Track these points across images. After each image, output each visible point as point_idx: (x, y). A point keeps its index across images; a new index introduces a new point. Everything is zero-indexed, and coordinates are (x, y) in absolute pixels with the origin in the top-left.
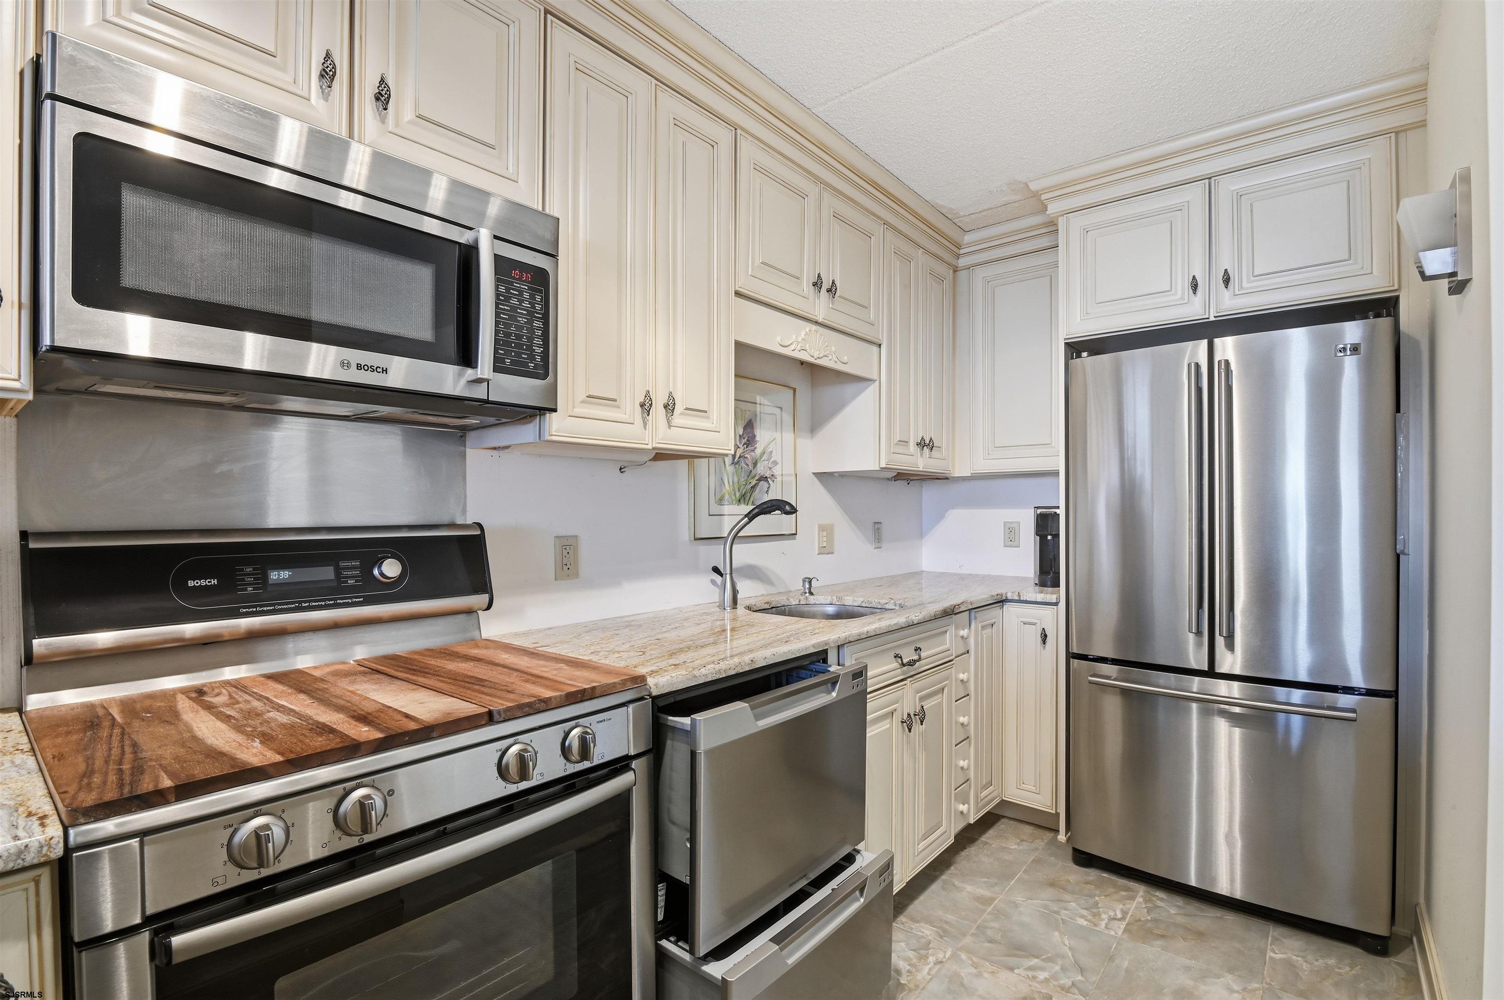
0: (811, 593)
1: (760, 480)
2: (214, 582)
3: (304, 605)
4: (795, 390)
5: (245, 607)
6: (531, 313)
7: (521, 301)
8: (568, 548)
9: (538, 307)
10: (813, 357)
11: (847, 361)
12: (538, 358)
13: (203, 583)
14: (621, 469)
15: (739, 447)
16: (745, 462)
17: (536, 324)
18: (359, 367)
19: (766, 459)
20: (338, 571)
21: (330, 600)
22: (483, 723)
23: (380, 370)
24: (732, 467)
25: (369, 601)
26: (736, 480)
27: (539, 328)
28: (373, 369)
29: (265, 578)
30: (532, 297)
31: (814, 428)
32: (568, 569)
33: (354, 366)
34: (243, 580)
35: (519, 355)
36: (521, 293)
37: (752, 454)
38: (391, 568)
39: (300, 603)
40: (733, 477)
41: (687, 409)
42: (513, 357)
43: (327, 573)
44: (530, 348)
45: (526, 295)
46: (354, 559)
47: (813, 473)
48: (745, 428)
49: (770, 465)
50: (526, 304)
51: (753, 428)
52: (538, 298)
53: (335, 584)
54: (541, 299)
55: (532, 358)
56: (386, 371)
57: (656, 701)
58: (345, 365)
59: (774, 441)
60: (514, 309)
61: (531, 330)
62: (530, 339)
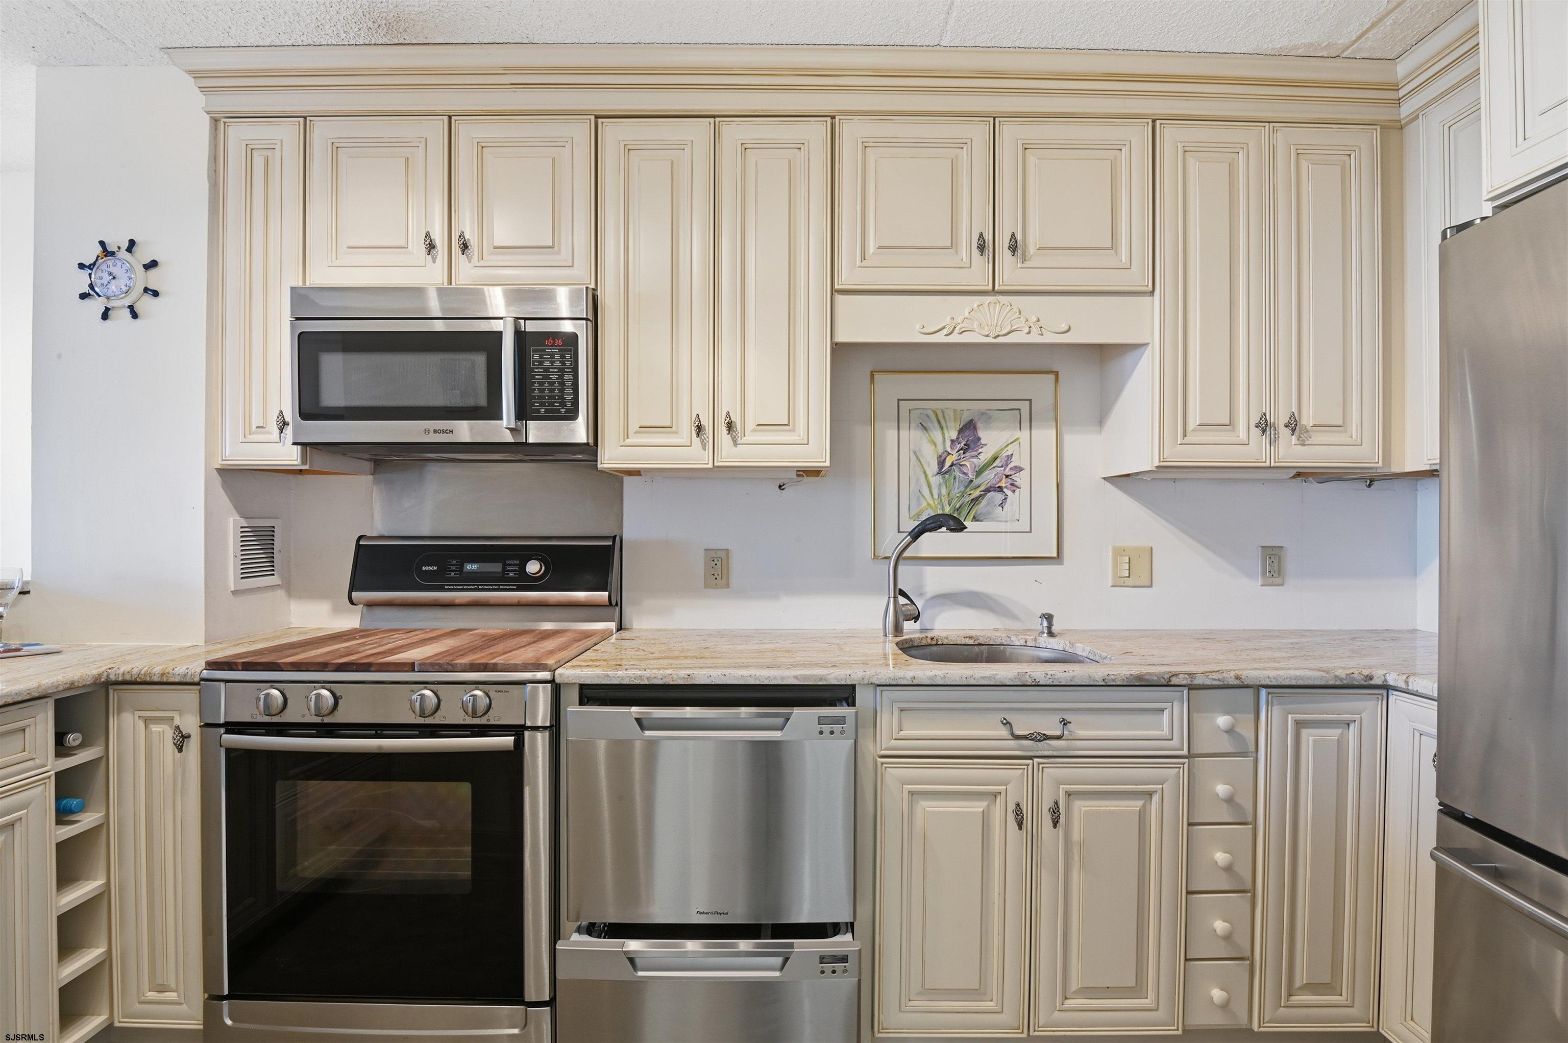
0: (1051, 634)
1: (987, 490)
2: (435, 568)
3: (480, 587)
4: (1057, 374)
5: (447, 585)
6: (562, 371)
7: (552, 363)
8: (716, 560)
9: (568, 363)
10: (987, 336)
11: (1068, 327)
12: (569, 404)
13: (430, 568)
14: (780, 487)
15: (949, 454)
16: (961, 471)
17: (566, 377)
18: (435, 431)
19: (1000, 465)
20: (504, 566)
21: (496, 585)
22: (406, 669)
23: (448, 432)
24: (939, 477)
25: (520, 588)
26: (944, 491)
27: (569, 380)
28: (444, 432)
29: (462, 567)
30: (563, 356)
31: (1101, 420)
32: (716, 579)
33: (432, 431)
34: (450, 568)
35: (552, 404)
36: (552, 356)
37: (975, 460)
38: (533, 567)
39: (478, 585)
40: (940, 489)
41: (758, 425)
42: (546, 406)
43: (496, 568)
44: (562, 397)
45: (557, 357)
46: (515, 559)
47: (1105, 478)
48: (961, 431)
49: (1007, 472)
50: (558, 364)
51: (976, 429)
52: (568, 356)
53: (501, 575)
54: (571, 358)
55: (563, 405)
56: (452, 432)
57: (585, 691)
58: (427, 431)
59: (1018, 442)
60: (546, 370)
61: (562, 384)
62: (562, 391)
